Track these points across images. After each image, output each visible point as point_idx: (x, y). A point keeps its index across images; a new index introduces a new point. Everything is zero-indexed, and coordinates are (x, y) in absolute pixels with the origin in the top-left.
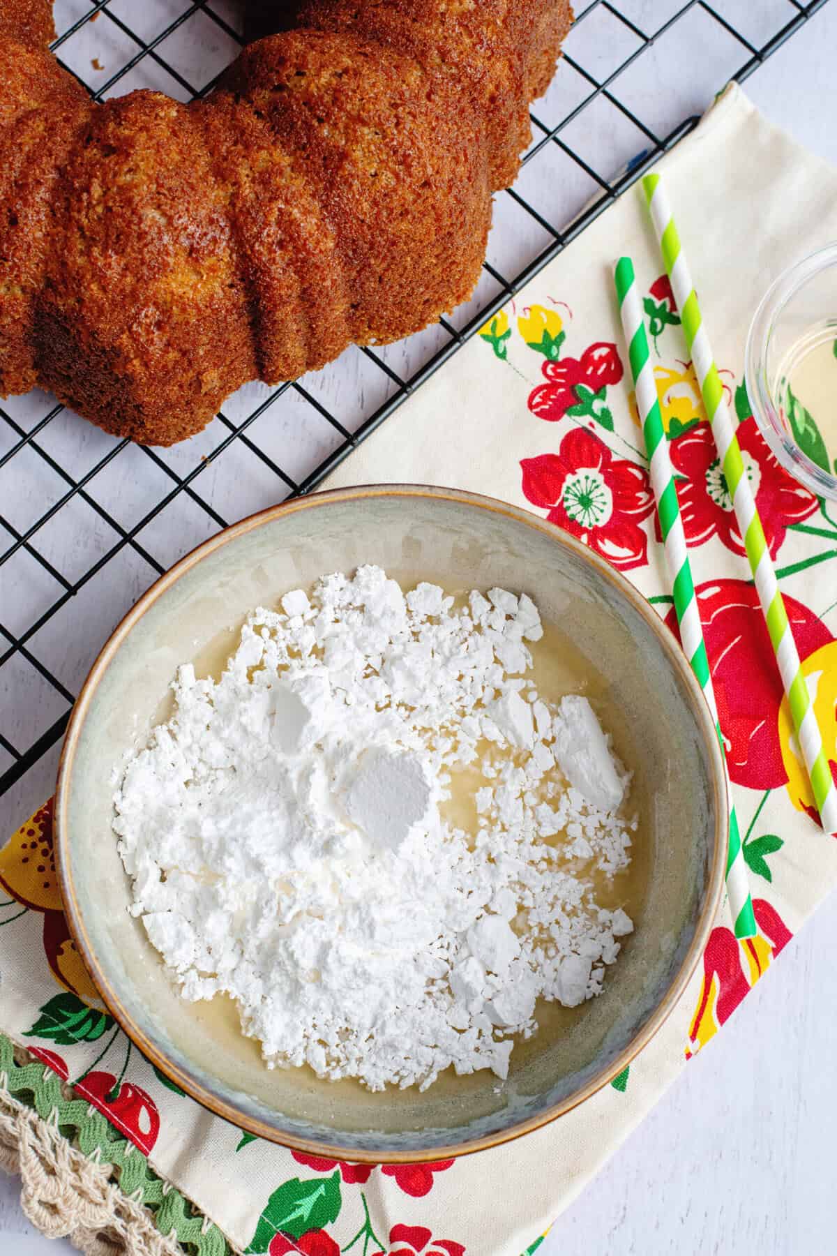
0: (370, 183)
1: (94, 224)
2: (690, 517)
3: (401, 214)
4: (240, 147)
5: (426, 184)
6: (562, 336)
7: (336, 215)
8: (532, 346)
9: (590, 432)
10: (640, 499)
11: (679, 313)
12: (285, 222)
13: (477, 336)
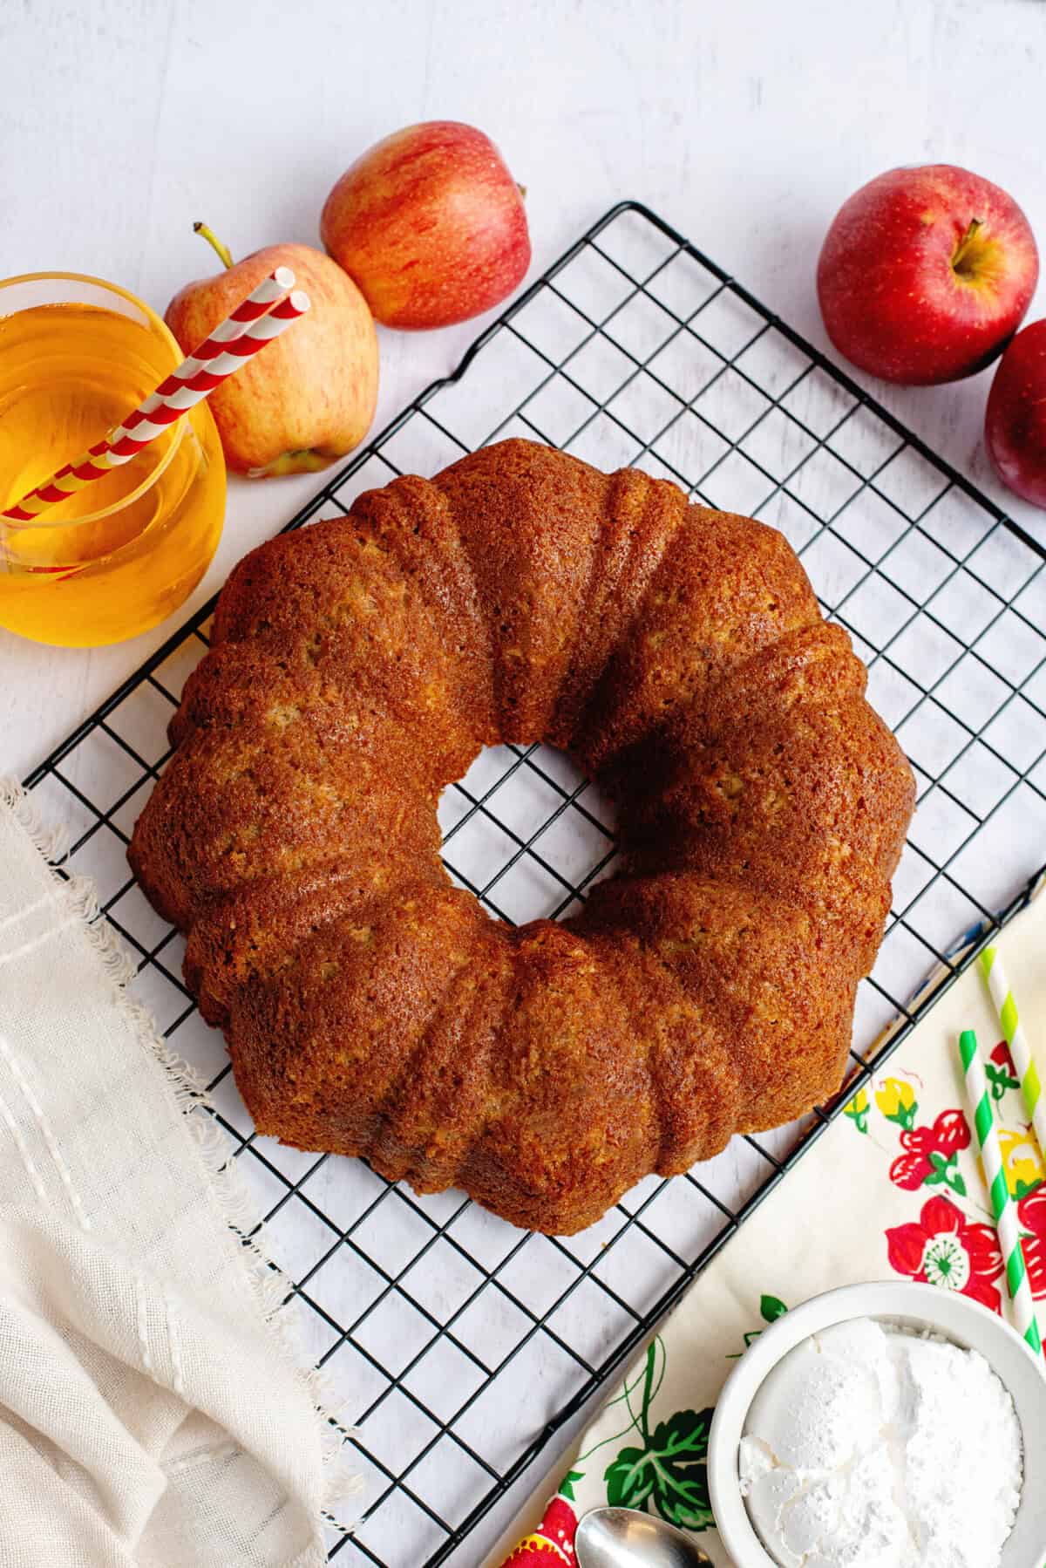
0: (771, 1030)
1: (533, 1086)
2: (1039, 1272)
3: (797, 1053)
4: (655, 1002)
5: (819, 1025)
6: (915, 1106)
7: (742, 1059)
8: (890, 1117)
9: (945, 1199)
10: (993, 1259)
11: (1020, 1077)
12: (701, 1074)
13: (842, 1113)
